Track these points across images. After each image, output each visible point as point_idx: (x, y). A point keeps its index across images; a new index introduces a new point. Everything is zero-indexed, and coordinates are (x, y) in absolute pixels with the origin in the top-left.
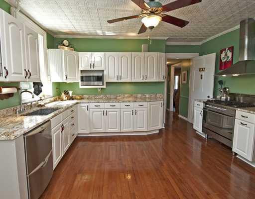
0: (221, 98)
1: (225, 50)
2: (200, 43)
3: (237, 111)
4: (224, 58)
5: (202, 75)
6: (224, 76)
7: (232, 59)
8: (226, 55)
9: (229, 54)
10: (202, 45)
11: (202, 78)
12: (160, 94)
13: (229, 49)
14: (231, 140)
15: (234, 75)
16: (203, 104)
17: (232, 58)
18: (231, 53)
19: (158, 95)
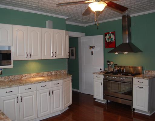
0: (113, 70)
1: (109, 33)
2: (86, 25)
3: (134, 79)
4: (108, 39)
5: (92, 52)
6: (117, 53)
7: (115, 41)
8: (110, 37)
9: (113, 37)
10: (87, 26)
11: (92, 54)
12: (64, 71)
13: (112, 33)
14: (131, 101)
15: (124, 53)
16: (102, 75)
17: (115, 39)
18: (114, 36)
19: (62, 72)
